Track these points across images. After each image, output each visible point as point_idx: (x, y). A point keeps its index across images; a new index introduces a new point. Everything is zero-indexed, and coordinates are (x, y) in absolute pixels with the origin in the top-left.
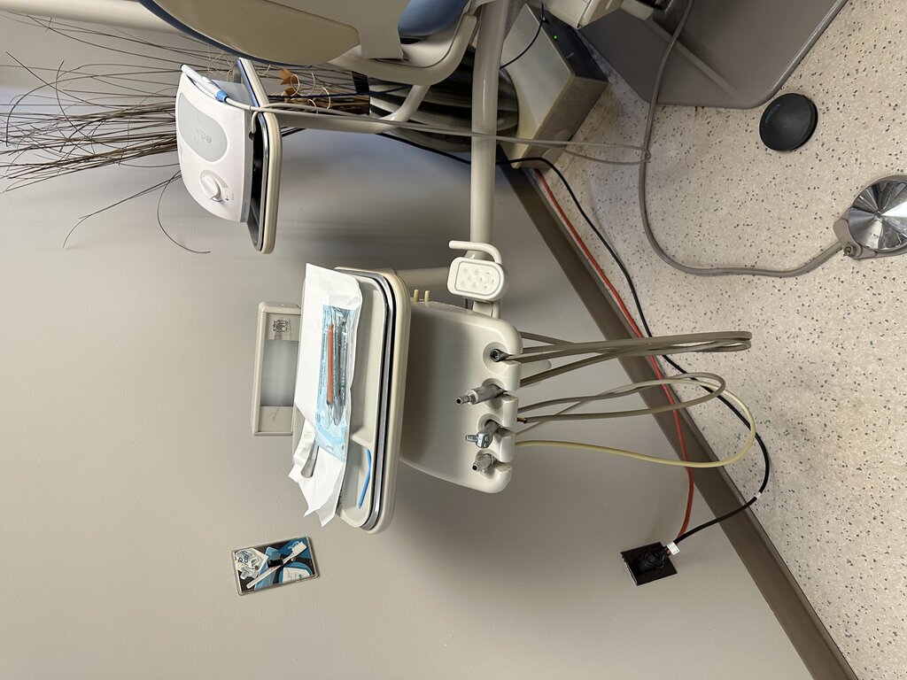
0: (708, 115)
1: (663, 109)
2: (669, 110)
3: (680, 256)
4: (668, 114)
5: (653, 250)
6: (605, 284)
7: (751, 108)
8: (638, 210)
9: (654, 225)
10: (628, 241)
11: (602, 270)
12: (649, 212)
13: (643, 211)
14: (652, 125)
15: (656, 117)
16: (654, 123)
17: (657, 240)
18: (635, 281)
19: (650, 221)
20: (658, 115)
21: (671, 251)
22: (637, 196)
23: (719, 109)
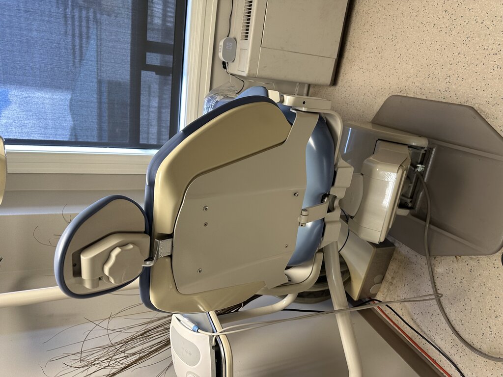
0: (465, 260)
1: (435, 258)
2: (439, 258)
3: (485, 348)
4: (440, 261)
5: (463, 345)
6: (439, 369)
7: (491, 254)
8: (443, 319)
9: (457, 329)
10: (444, 339)
11: (433, 359)
12: (450, 319)
13: (447, 320)
14: (431, 268)
15: (432, 264)
16: (433, 267)
17: (464, 338)
18: (459, 366)
19: (454, 326)
20: (433, 262)
21: (477, 345)
22: (439, 310)
23: (471, 256)
